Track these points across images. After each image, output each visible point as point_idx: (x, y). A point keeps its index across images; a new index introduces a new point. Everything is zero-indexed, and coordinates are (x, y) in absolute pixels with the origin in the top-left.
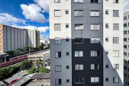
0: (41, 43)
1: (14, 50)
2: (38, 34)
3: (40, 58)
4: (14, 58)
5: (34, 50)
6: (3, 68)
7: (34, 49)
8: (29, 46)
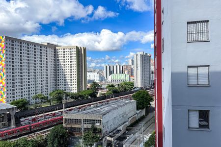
0: (90, 81)
1: (28, 99)
2: (82, 57)
3: (93, 122)
4: (30, 118)
5: (72, 100)
6: (12, 140)
7: (73, 96)
8: (62, 89)
